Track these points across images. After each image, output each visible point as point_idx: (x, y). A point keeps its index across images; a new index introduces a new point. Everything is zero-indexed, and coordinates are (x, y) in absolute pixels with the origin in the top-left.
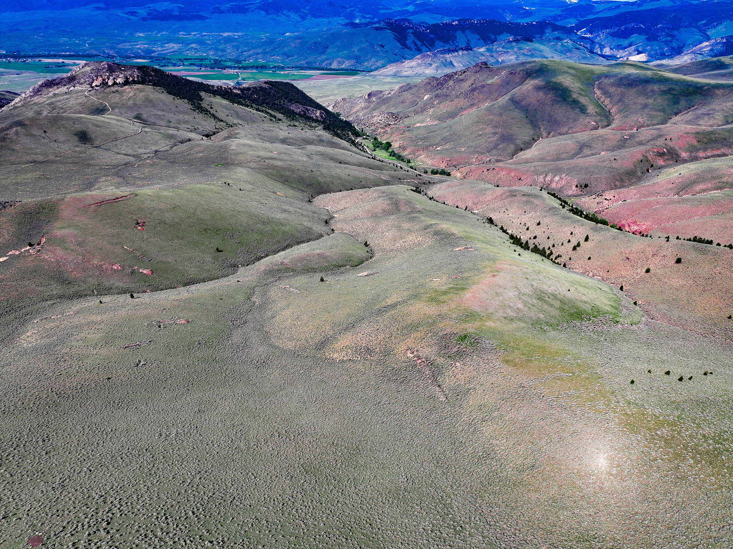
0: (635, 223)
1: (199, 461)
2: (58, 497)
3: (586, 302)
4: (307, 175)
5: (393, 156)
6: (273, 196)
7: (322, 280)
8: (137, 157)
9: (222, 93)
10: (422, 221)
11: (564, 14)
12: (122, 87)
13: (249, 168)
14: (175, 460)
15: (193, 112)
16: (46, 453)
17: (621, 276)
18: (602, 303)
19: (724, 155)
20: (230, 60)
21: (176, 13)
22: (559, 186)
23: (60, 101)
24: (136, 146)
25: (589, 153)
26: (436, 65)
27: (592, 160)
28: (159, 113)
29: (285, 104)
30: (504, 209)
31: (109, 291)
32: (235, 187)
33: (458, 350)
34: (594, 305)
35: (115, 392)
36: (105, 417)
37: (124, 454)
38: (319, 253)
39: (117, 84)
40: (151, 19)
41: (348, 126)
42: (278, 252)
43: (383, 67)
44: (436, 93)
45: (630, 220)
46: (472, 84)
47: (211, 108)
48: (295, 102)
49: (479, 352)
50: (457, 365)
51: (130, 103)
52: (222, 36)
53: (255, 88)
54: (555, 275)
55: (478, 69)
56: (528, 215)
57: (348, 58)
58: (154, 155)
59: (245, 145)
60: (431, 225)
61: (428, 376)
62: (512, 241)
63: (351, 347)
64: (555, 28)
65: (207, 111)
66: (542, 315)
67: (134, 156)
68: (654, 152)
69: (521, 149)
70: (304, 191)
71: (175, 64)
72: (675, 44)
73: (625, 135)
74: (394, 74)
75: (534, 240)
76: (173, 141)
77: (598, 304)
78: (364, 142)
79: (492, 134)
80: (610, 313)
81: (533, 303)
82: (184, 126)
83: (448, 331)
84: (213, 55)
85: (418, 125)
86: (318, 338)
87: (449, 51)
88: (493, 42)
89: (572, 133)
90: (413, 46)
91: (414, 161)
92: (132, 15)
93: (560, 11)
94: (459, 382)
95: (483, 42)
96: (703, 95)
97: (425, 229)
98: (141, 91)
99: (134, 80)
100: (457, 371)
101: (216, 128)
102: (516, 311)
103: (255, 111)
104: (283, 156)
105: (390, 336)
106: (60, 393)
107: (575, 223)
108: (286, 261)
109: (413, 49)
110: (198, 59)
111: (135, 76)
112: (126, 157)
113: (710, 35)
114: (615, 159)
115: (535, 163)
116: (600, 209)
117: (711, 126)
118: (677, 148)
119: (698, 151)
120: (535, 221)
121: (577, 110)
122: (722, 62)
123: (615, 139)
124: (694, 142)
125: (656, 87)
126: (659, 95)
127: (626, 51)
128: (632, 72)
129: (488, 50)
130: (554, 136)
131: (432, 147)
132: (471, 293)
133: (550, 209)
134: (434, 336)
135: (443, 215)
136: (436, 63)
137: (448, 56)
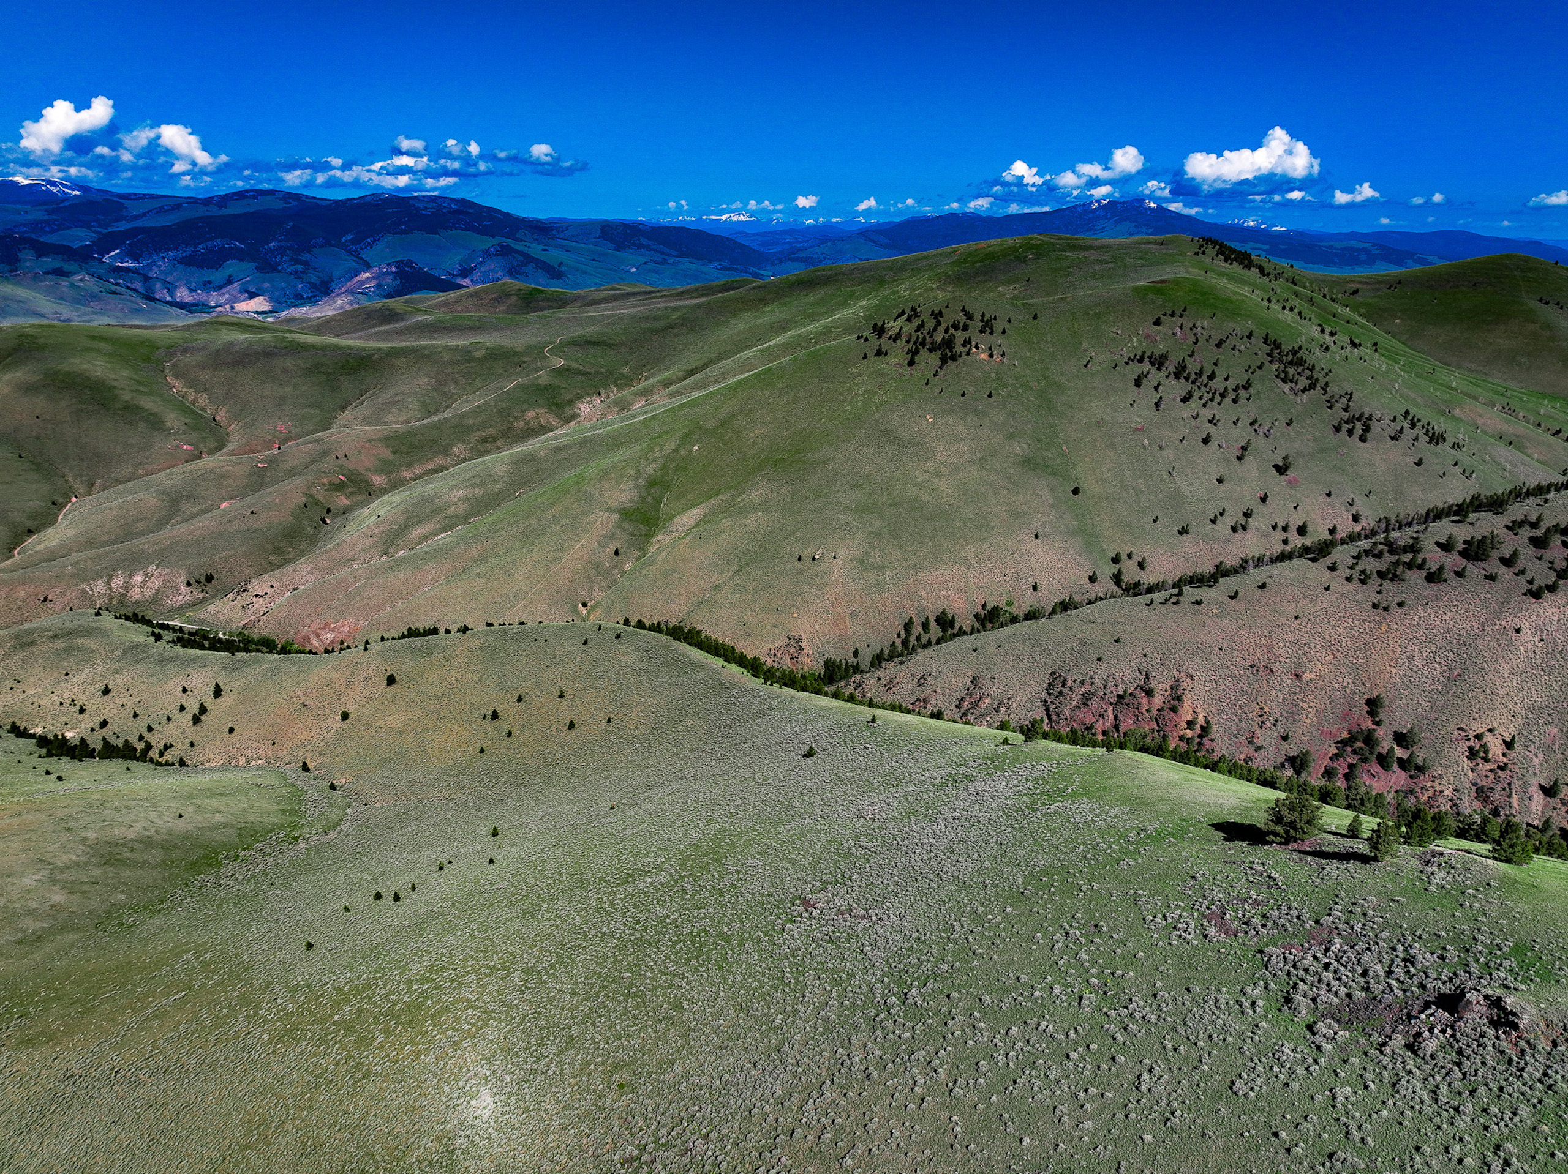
0: (326, 627)
3: (224, 826)
11: (56, 220)
17: (300, 743)
18: (261, 814)
19: (442, 468)
22: (148, 593)
25: (195, 509)
27: (203, 525)
30: (9, 683)
34: (243, 825)
45: (315, 625)
54: (145, 795)
56: (75, 680)
62: (44, 751)
66: (119, 895)
68: (324, 484)
69: (30, 531)
72: (313, 278)
73: (260, 462)
75: (103, 730)
77: (252, 818)
80: (281, 827)
81: (92, 876)
89: (147, 475)
93: (45, 213)
96: (377, 370)
102: (48, 915)
107: (187, 666)
113: (368, 259)
114: (252, 513)
115: (75, 557)
116: (252, 618)
117: (407, 422)
118: (361, 470)
119: (398, 468)
120: (97, 686)
121: (142, 426)
122: (392, 310)
123: (241, 473)
124: (387, 454)
125: (289, 363)
126: (300, 376)
127: (224, 294)
128: (236, 337)
130: (104, 488)
133: (125, 651)
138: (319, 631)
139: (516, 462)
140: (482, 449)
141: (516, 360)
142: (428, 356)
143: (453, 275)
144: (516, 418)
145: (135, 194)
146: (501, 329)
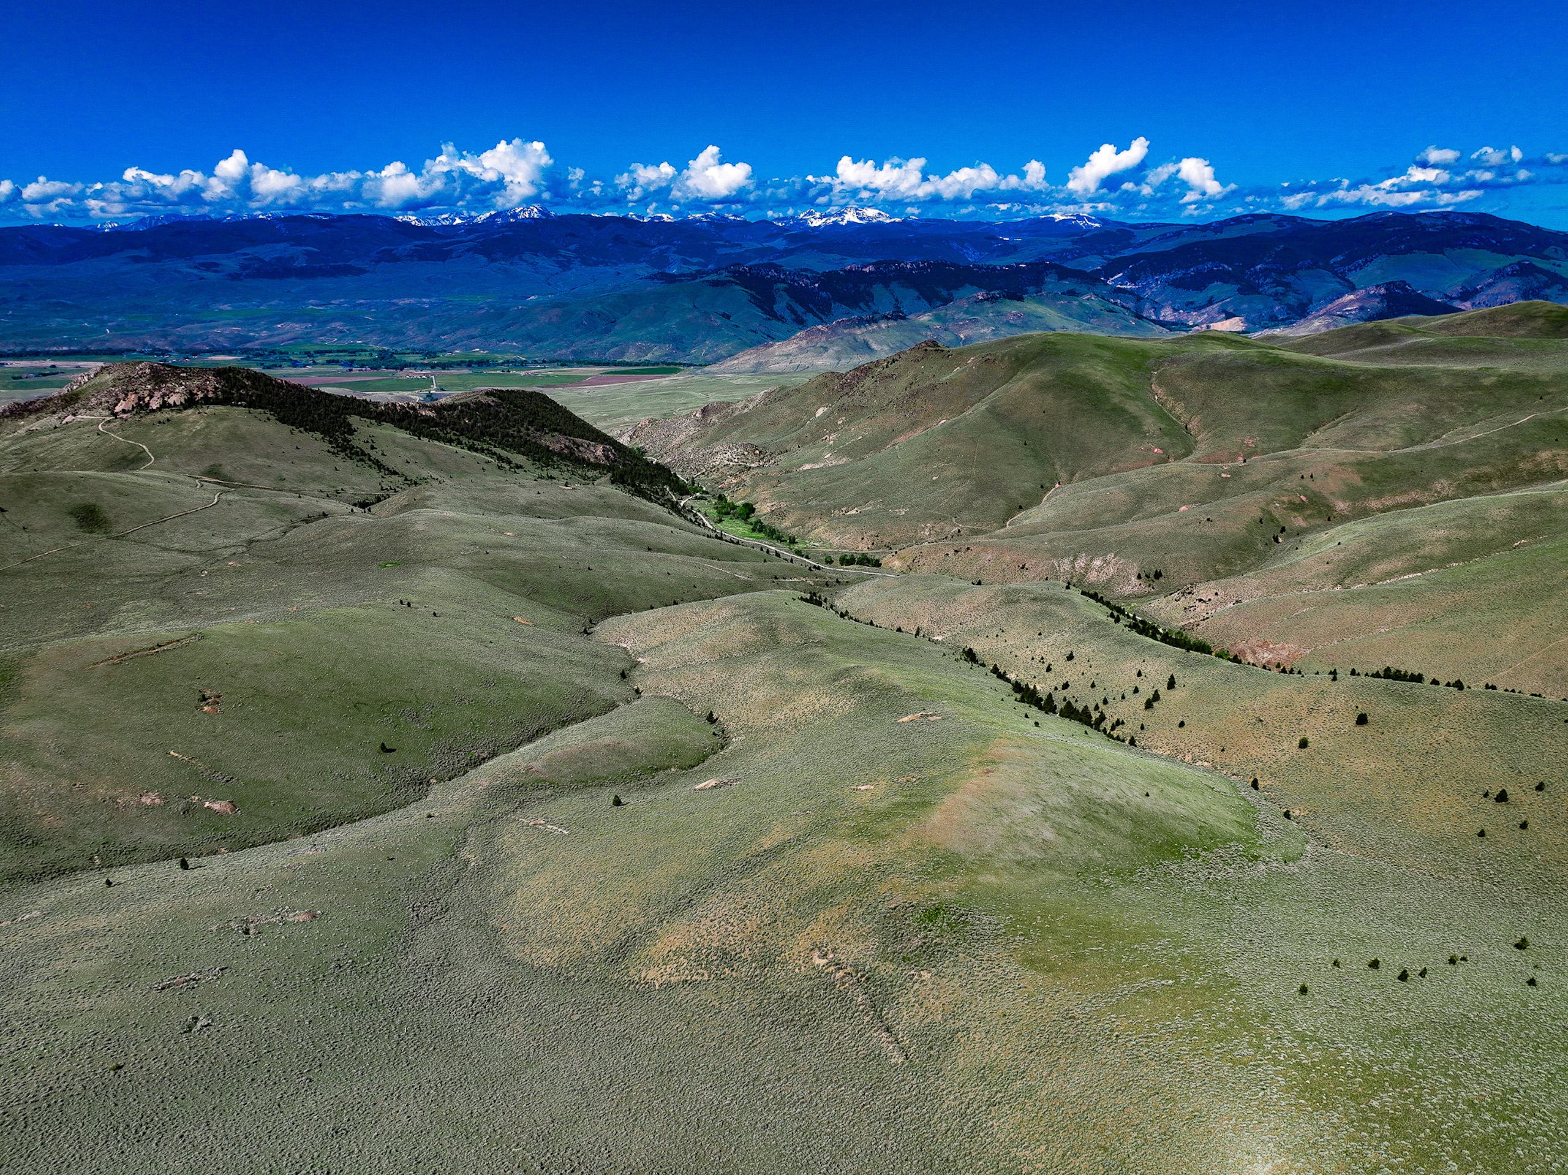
0: (1264, 645)
3: (1186, 819)
4: (579, 577)
5: (760, 531)
6: (507, 626)
7: (617, 802)
8: (209, 555)
9: (397, 417)
10: (828, 663)
11: (1079, 249)
12: (180, 411)
13: (453, 568)
15: (333, 457)
17: (1250, 758)
18: (1219, 819)
19: (1417, 503)
20: (414, 352)
21: (301, 263)
22: (1103, 578)
23: (39, 445)
24: (206, 533)
25: (1156, 509)
26: (836, 348)
27: (1161, 524)
28: (260, 461)
29: (529, 435)
30: (996, 631)
31: (129, 856)
32: (423, 609)
33: (925, 943)
34: (1203, 824)
35: (131, 1100)
38: (608, 742)
39: (170, 406)
40: (248, 276)
41: (663, 473)
42: (519, 745)
43: (730, 356)
44: (840, 402)
45: (1253, 641)
46: (911, 384)
47: (373, 448)
48: (551, 430)
49: (969, 944)
50: (923, 978)
51: (195, 444)
52: (397, 304)
53: (467, 405)
54: (1115, 763)
55: (920, 354)
56: (1046, 641)
57: (659, 340)
58: (245, 549)
59: (444, 521)
60: (847, 670)
61: (861, 1008)
62: (1019, 696)
63: (687, 950)
64: (1064, 274)
65: (363, 454)
66: (1096, 853)
67: (200, 553)
68: (1283, 502)
69: (1021, 507)
70: (573, 612)
71: (296, 361)
72: (1292, 299)
73: (1223, 472)
74: (754, 370)
75: (1065, 691)
76: (287, 518)
77: (1211, 820)
78: (697, 505)
79: (960, 478)
80: (1239, 840)
81: (1075, 826)
82: (311, 486)
83: (899, 900)
84: (377, 343)
85: (807, 467)
86: (612, 936)
87: (861, 322)
88: (946, 301)
89: (1119, 472)
90: (787, 314)
91: (803, 539)
92: (208, 270)
93: (1071, 243)
94: (931, 1017)
95: (926, 303)
96: (1360, 391)
97: (834, 680)
98: (222, 418)
99: (206, 396)
100: (924, 991)
101: (382, 489)
102: (1040, 848)
103: (466, 452)
104: (527, 541)
105: (774, 920)
107: (1143, 651)
108: (536, 765)
109: (789, 320)
110: (345, 351)
111: (210, 388)
112: (183, 556)
113: (1354, 281)
114: (1208, 520)
115: (1052, 534)
116: (1192, 621)
117: (1384, 449)
118: (1326, 493)
119: (1366, 496)
120: (1063, 651)
121: (1123, 427)
122: (1385, 330)
123: (1204, 480)
124: (1356, 480)
125: (1269, 379)
126: (1277, 393)
127: (1203, 314)
128: (1220, 351)
129: (937, 318)
130: (1082, 479)
131: (840, 509)
132: (943, 812)
133: (1090, 625)
134: (869, 914)
135: (870, 648)
136: (837, 345)
137: (859, 332)
138: (1257, 649)
139: (1520, 508)
140: (1471, 488)
141: (1537, 390)
142: (1424, 380)
143: (1451, 298)
144: (1524, 457)
145: (1144, 224)
146: (1522, 355)
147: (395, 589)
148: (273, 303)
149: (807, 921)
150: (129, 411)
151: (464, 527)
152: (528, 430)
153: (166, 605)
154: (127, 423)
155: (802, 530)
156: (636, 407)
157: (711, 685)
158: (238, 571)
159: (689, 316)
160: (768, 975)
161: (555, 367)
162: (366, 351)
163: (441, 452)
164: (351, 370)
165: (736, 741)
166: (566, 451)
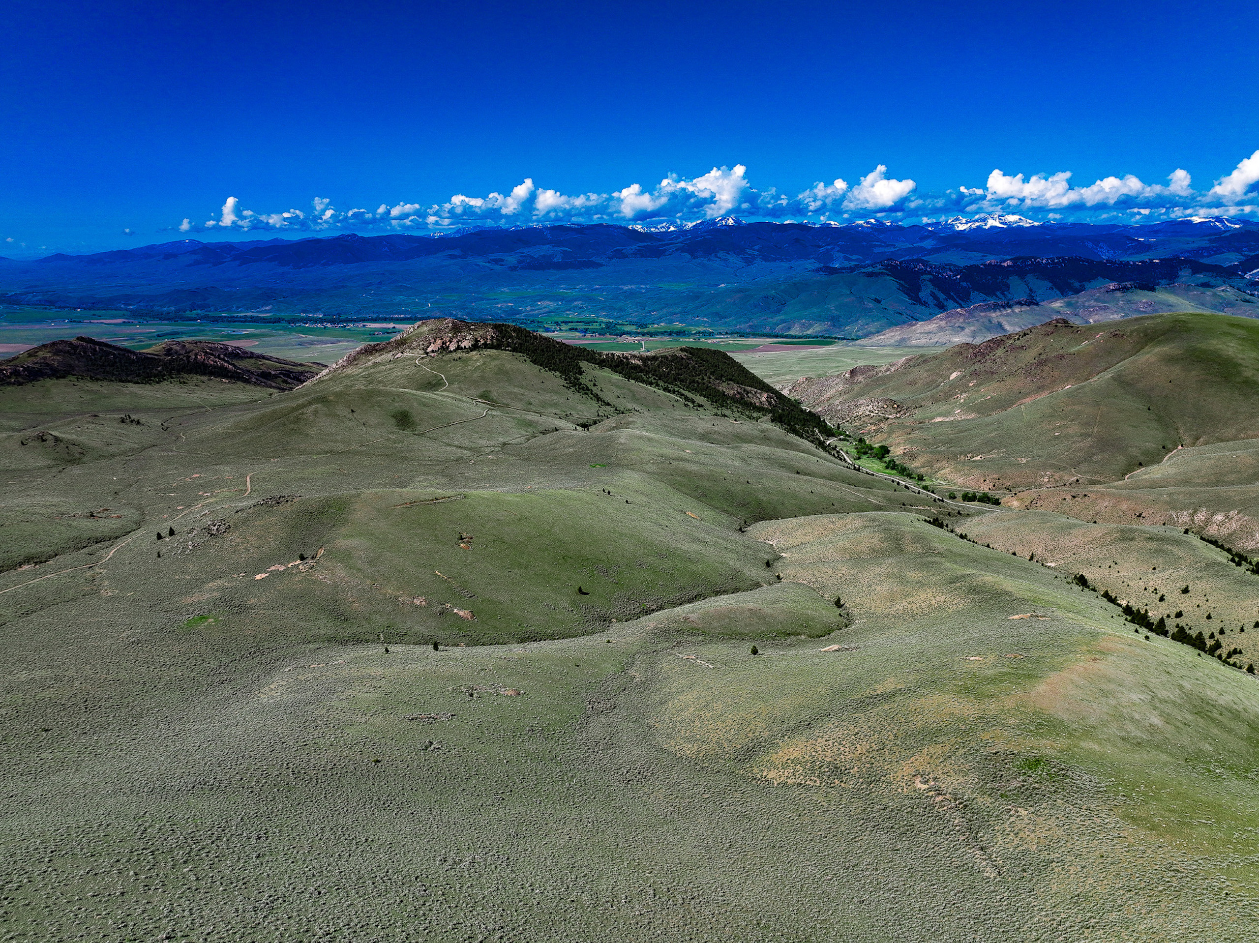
1: (503, 910)
2: (259, 923)
4: (739, 488)
5: (893, 469)
6: (680, 517)
7: (755, 652)
8: (476, 450)
9: (614, 364)
10: (946, 569)
11: (1216, 247)
12: (468, 353)
13: (644, 472)
14: (461, 901)
15: (566, 390)
16: (258, 857)
20: (631, 323)
21: (558, 259)
22: (1224, 531)
23: (379, 372)
24: (476, 436)
26: (972, 328)
28: (516, 390)
29: (710, 383)
30: (1109, 562)
31: (402, 638)
32: (619, 497)
33: (1023, 786)
35: (383, 783)
36: (360, 819)
37: (378, 878)
38: (751, 608)
39: (462, 348)
40: (523, 268)
41: (814, 419)
42: (681, 604)
43: (878, 332)
44: (973, 368)
46: (1040, 354)
47: (595, 385)
48: (727, 380)
49: (1068, 793)
50: (1019, 813)
51: (475, 375)
52: (622, 289)
53: (665, 357)
55: (1049, 329)
56: (1160, 575)
57: (819, 319)
58: (500, 449)
59: (640, 437)
60: (963, 576)
61: (957, 828)
62: (1129, 618)
63: (803, 760)
64: (1197, 268)
65: (588, 389)
66: (1207, 746)
67: (470, 449)
69: (1140, 464)
70: (732, 514)
71: (548, 328)
74: (897, 344)
75: (1178, 619)
76: (531, 430)
78: (840, 445)
79: (1081, 435)
81: (1186, 719)
82: (550, 410)
83: (1000, 747)
84: (605, 316)
85: (939, 419)
86: (742, 741)
87: (996, 307)
88: (1077, 291)
89: (1248, 438)
90: (930, 301)
91: (931, 477)
92: (496, 264)
93: (1207, 242)
94: (1026, 846)
95: (1058, 292)
97: (951, 583)
98: (494, 358)
99: (486, 342)
100: (1019, 825)
101: (598, 416)
102: (1147, 730)
103: (661, 392)
104: (702, 458)
105: (881, 747)
106: (299, 772)
108: (693, 617)
109: (932, 304)
110: (583, 322)
111: (488, 337)
112: (459, 450)
115: (1171, 489)
120: (1178, 585)
129: (1069, 305)
130: (1207, 443)
131: (966, 455)
132: (1048, 684)
133: (1208, 566)
134: (971, 754)
135: (987, 563)
136: (973, 326)
137: (994, 315)
147: (599, 482)
148: (537, 287)
149: (912, 752)
150: (436, 351)
151: (655, 444)
152: (710, 378)
153: (445, 480)
154: (434, 359)
155: (930, 470)
156: (796, 369)
157: (841, 578)
158: (493, 462)
159: (847, 300)
160: (873, 790)
161: (735, 338)
162: (597, 322)
163: (643, 391)
164: (585, 335)
165: (858, 623)
166: (738, 396)
